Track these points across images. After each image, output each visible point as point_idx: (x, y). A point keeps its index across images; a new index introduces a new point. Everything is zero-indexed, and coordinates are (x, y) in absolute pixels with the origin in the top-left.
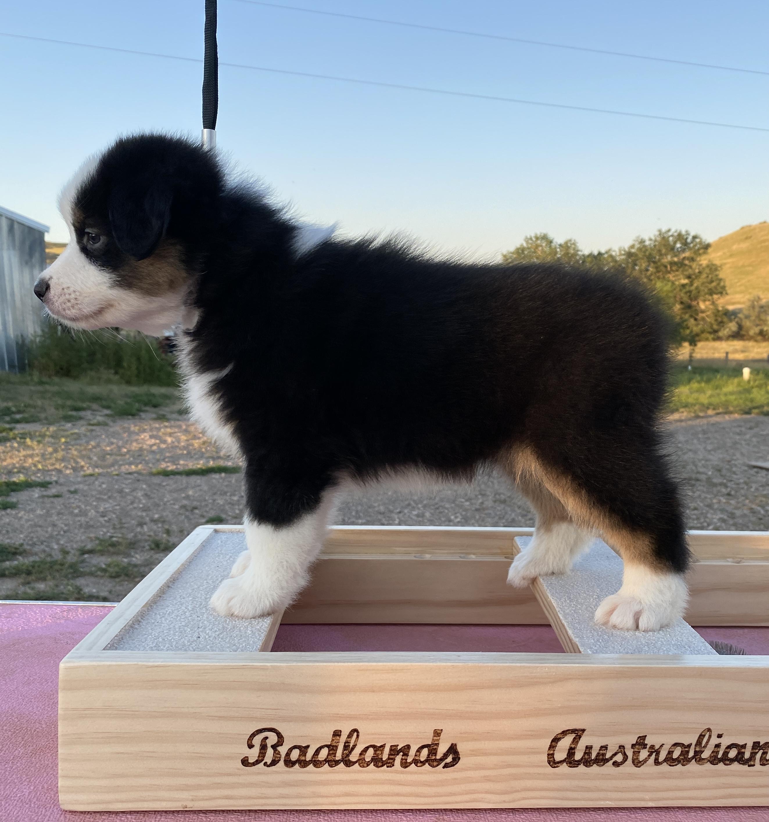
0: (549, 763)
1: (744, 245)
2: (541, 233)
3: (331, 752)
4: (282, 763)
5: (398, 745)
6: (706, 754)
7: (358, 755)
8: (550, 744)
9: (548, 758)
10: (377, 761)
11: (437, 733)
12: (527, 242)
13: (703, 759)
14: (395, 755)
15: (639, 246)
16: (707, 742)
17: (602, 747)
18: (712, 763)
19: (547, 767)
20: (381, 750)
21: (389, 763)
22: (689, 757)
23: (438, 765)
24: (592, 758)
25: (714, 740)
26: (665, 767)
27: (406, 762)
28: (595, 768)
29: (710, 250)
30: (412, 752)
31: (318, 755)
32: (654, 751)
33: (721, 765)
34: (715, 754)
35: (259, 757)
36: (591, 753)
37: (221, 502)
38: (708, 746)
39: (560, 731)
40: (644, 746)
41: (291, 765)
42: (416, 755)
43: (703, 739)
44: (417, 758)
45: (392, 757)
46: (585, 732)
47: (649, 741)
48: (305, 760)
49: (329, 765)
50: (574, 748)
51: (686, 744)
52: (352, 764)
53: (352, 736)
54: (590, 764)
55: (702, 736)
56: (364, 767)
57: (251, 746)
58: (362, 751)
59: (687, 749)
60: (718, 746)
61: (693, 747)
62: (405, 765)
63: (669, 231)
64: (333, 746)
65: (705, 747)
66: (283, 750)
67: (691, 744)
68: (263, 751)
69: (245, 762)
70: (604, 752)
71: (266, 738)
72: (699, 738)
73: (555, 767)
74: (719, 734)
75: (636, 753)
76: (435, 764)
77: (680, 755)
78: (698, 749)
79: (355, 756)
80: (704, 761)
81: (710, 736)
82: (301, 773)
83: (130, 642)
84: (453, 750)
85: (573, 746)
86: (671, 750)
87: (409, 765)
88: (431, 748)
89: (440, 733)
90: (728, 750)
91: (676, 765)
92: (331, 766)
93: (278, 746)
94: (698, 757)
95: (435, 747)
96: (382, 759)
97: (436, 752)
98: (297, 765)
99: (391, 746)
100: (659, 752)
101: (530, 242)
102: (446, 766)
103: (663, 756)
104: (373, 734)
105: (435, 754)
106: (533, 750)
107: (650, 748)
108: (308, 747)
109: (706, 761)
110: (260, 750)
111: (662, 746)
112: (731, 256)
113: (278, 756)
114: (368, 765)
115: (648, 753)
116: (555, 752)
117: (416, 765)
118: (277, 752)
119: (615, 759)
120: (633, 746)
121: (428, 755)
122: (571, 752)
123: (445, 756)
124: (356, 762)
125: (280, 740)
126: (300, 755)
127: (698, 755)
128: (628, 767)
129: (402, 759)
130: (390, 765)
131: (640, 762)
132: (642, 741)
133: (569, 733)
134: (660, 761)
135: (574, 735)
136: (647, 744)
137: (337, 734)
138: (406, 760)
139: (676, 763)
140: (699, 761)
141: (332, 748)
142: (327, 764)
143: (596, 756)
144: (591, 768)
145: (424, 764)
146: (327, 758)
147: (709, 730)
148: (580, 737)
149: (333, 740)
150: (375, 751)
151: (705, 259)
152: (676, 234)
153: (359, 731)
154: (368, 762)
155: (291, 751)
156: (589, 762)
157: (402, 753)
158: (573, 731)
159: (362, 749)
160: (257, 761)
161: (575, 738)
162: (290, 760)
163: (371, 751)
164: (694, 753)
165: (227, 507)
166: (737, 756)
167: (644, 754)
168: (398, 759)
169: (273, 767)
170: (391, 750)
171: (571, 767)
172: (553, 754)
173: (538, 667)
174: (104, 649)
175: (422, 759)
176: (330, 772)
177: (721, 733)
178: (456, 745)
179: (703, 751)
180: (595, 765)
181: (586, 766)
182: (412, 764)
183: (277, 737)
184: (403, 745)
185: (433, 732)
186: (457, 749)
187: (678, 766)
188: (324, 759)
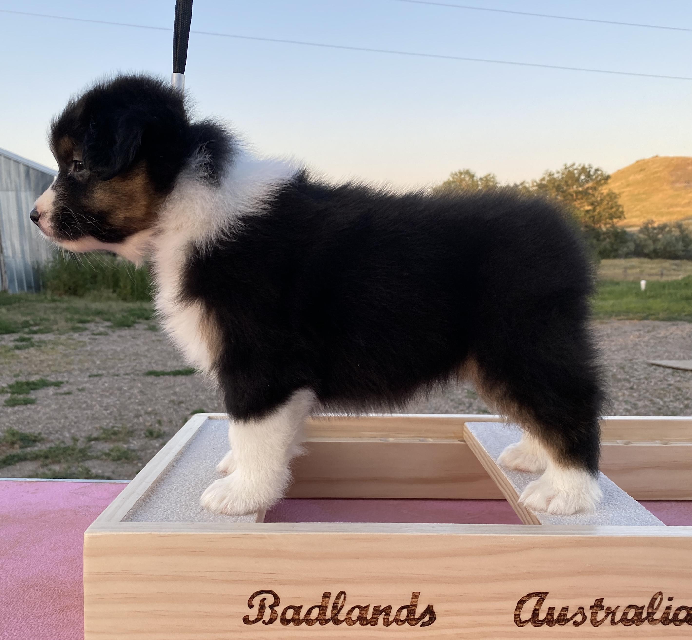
0: (516, 623)
1: (639, 177)
2: (464, 169)
3: (321, 612)
4: (278, 621)
5: (381, 606)
6: (658, 615)
7: (346, 614)
8: (516, 605)
9: (515, 618)
10: (362, 620)
11: (416, 595)
12: (453, 178)
13: (656, 619)
14: (378, 615)
15: (548, 178)
16: (659, 605)
17: (563, 608)
18: (664, 623)
19: (514, 626)
20: (365, 610)
21: (373, 622)
22: (643, 618)
23: (416, 624)
24: (555, 619)
25: (665, 603)
26: (621, 627)
27: (388, 621)
28: (557, 628)
29: (610, 181)
30: (394, 612)
31: (310, 614)
32: (611, 612)
33: (672, 625)
34: (666, 615)
35: (258, 616)
36: (553, 614)
37: (202, 397)
38: (660, 608)
39: (526, 594)
40: (602, 608)
41: (286, 623)
42: (396, 615)
43: (654, 602)
44: (397, 618)
45: (375, 616)
46: (548, 595)
47: (606, 603)
48: (299, 619)
49: (320, 623)
50: (538, 610)
51: (640, 605)
52: (339, 622)
53: (340, 597)
54: (552, 623)
55: (654, 599)
56: (350, 625)
57: (251, 606)
58: (349, 611)
59: (640, 611)
60: (669, 608)
61: (646, 608)
62: (387, 623)
63: (574, 165)
64: (323, 606)
65: (657, 608)
66: (279, 610)
67: (644, 606)
68: (262, 611)
69: (246, 620)
70: (565, 613)
71: (264, 599)
72: (651, 600)
73: (521, 626)
74: (669, 598)
75: (594, 614)
76: (414, 623)
77: (634, 616)
78: (650, 611)
79: (342, 616)
80: (656, 622)
81: (661, 599)
82: (295, 630)
83: (143, 514)
84: (429, 610)
85: (537, 607)
86: (625, 611)
87: (391, 624)
88: (410, 609)
89: (418, 596)
90: (678, 612)
91: (630, 625)
92: (321, 624)
93: (275, 606)
94: (650, 618)
95: (413, 608)
96: (366, 618)
97: (415, 612)
98: (292, 623)
99: (375, 607)
100: (615, 613)
101: (455, 177)
102: (423, 625)
103: (618, 616)
104: (358, 596)
105: (414, 614)
106: (501, 611)
107: (607, 609)
108: (301, 607)
109: (658, 622)
110: (260, 609)
111: (617, 607)
112: (628, 185)
113: (275, 615)
114: (354, 624)
115: (605, 614)
116: (521, 612)
117: (397, 624)
118: (274, 612)
119: (575, 619)
120: (592, 607)
121: (408, 615)
122: (536, 612)
123: (423, 616)
124: (343, 621)
125: (277, 601)
126: (294, 614)
127: (650, 616)
128: (587, 627)
129: (384, 618)
130: (373, 623)
131: (598, 622)
132: (599, 603)
133: (534, 596)
134: (616, 621)
135: (538, 598)
136: (604, 606)
137: (327, 595)
138: (388, 619)
139: (631, 623)
140: (651, 622)
141: (322, 608)
142: (318, 622)
143: (558, 617)
144: (554, 627)
145: (404, 623)
146: (318, 617)
147: (660, 593)
148: (543, 599)
149: (323, 601)
150: (360, 611)
151: (606, 189)
152: (580, 168)
153: (346, 592)
154: (354, 620)
155: (286, 611)
156: (552, 622)
157: (384, 613)
158: (537, 594)
159: (349, 609)
160: (256, 619)
161: (539, 601)
162: (286, 619)
163: (357, 610)
164: (647, 615)
165: (208, 402)
166: (686, 617)
167: (601, 615)
168: (381, 618)
169: (271, 625)
170: (374, 610)
171: (535, 626)
172: (519, 615)
173: (505, 537)
174: (121, 521)
175: (402, 619)
176: (321, 630)
177: (671, 596)
178: (432, 606)
179: (655, 613)
180: (557, 624)
181: (549, 626)
182: (393, 622)
183: (274, 598)
184: (385, 606)
185: (411, 594)
186: (433, 609)
187: (632, 626)
188: (315, 618)
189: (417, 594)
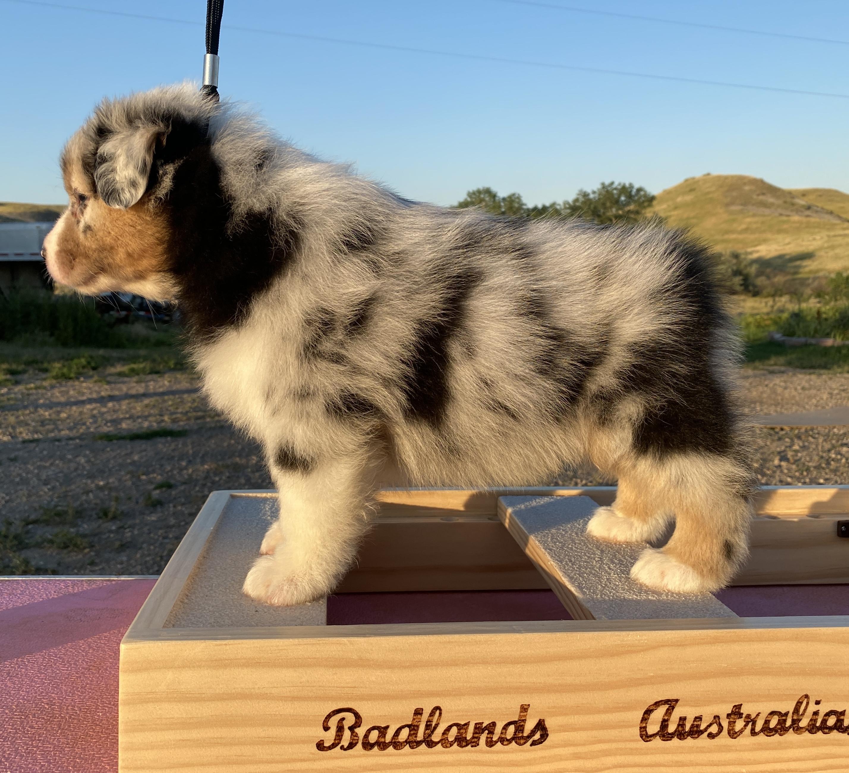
0: (642, 737)
3: (412, 732)
4: (359, 746)
5: (483, 723)
6: (804, 723)
7: (441, 735)
8: (642, 716)
9: (641, 732)
10: (461, 741)
11: (524, 709)
13: (802, 728)
14: (479, 733)
16: (805, 710)
17: (696, 718)
18: (811, 732)
19: (640, 741)
20: (464, 729)
21: (474, 742)
22: (787, 726)
23: (525, 743)
24: (687, 730)
25: (812, 707)
26: (762, 738)
27: (492, 741)
28: (689, 741)
30: (498, 729)
31: (398, 736)
32: (751, 720)
33: (820, 734)
34: (813, 722)
35: (335, 740)
36: (685, 725)
38: (806, 714)
39: (653, 702)
41: (369, 747)
42: (502, 733)
43: (800, 707)
44: (503, 736)
45: (476, 735)
46: (679, 703)
47: (744, 710)
48: (385, 742)
49: (410, 746)
50: (667, 720)
51: (783, 712)
52: (434, 744)
53: (435, 713)
54: (684, 736)
55: (799, 703)
56: (447, 747)
58: (445, 731)
59: (784, 718)
60: (816, 713)
61: (790, 714)
62: (490, 743)
64: (414, 726)
65: (803, 714)
66: (361, 731)
67: (788, 712)
68: (340, 734)
69: (320, 746)
70: (698, 724)
71: (343, 719)
72: (797, 705)
73: (647, 741)
74: (816, 701)
75: (732, 724)
76: (522, 742)
77: (777, 725)
78: (795, 718)
79: (436, 737)
80: (802, 730)
81: (808, 703)
82: (380, 755)
84: (541, 726)
85: (666, 718)
86: (768, 719)
87: (495, 744)
88: (518, 724)
89: (527, 709)
90: (826, 718)
91: (773, 735)
92: (412, 747)
93: (355, 728)
94: (796, 727)
95: (522, 723)
96: (466, 738)
97: (524, 728)
98: (376, 747)
99: (476, 724)
100: (756, 721)
102: (534, 744)
103: (759, 726)
104: (456, 712)
105: (522, 731)
106: (624, 724)
107: (746, 717)
108: (387, 727)
109: (804, 730)
110: (337, 732)
111: (758, 715)
113: (356, 738)
114: (451, 745)
115: (744, 723)
116: (647, 725)
117: (502, 744)
118: (354, 734)
119: (709, 730)
120: (729, 716)
121: (515, 733)
122: (664, 724)
123: (533, 733)
124: (438, 742)
125: (358, 721)
126: (379, 737)
127: (795, 724)
128: (724, 739)
129: (487, 738)
130: (474, 744)
131: (736, 733)
132: (737, 710)
133: (662, 704)
134: (756, 731)
135: (667, 706)
136: (742, 714)
137: (418, 712)
138: (492, 738)
139: (774, 733)
140: (797, 730)
141: (413, 728)
142: (408, 745)
143: (691, 728)
144: (685, 740)
145: (511, 742)
146: (408, 738)
147: (807, 696)
148: (673, 708)
149: (414, 719)
150: (459, 730)
153: (442, 708)
154: (452, 742)
155: (370, 733)
156: (683, 734)
157: (487, 732)
158: (667, 702)
159: (445, 728)
160: (333, 744)
161: (668, 710)
162: (369, 742)
163: (454, 730)
164: (792, 722)
166: (836, 724)
167: (740, 724)
168: (483, 738)
169: (351, 750)
170: (476, 728)
171: (664, 741)
172: (645, 727)
173: (628, 635)
175: (509, 737)
176: (411, 754)
177: (818, 699)
178: (544, 721)
179: (801, 719)
180: (689, 737)
181: (680, 739)
182: (497, 742)
183: (354, 718)
184: (488, 723)
185: (519, 707)
186: (545, 725)
187: (775, 736)
188: (404, 740)
189: (526, 707)
